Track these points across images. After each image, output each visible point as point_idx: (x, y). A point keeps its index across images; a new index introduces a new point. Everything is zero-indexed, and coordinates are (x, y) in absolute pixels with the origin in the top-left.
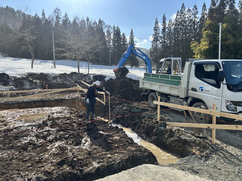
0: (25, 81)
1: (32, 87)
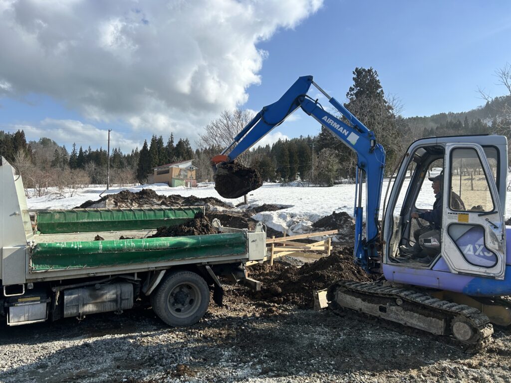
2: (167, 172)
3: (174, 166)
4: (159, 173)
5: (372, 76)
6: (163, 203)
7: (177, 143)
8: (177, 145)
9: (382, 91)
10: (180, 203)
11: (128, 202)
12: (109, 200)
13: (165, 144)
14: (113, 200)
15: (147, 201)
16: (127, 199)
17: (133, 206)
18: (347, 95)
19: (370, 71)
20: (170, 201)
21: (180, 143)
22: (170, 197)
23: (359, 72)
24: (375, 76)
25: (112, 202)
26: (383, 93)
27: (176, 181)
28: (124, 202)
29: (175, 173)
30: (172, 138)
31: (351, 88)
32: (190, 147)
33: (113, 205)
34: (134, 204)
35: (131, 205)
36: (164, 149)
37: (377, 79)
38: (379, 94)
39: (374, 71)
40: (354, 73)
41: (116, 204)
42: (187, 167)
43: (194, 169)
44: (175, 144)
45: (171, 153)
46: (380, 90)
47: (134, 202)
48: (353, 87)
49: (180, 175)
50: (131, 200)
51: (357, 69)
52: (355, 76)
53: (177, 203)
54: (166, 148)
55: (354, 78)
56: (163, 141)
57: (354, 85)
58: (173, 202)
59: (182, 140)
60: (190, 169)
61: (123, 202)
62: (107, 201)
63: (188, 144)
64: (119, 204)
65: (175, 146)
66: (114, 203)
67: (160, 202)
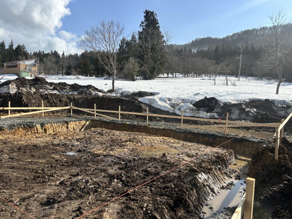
0: (234, 108)
1: (240, 117)
2: (16, 66)
3: (21, 62)
4: (8, 67)
5: (153, 16)
6: (54, 89)
7: (16, 47)
8: (16, 48)
9: (159, 26)
10: (68, 89)
11: (27, 87)
12: (12, 85)
13: (7, 47)
14: (15, 85)
15: (42, 87)
16: (26, 84)
17: (32, 90)
18: (140, 26)
19: (153, 13)
20: (59, 87)
21: (19, 47)
22: (59, 84)
23: (147, 12)
24: (156, 16)
25: (14, 86)
26: (159, 27)
27: (23, 73)
28: (25, 87)
29: (22, 68)
30: (12, 43)
31: (142, 22)
32: (26, 51)
33: (16, 89)
34: (32, 89)
35: (30, 89)
36: (6, 50)
37: (157, 18)
38: (157, 27)
39: (155, 13)
40: (144, 13)
41: (18, 88)
42: (31, 64)
43: (36, 65)
44: (14, 47)
45: (11, 53)
46: (158, 25)
47: (32, 87)
48: (143, 21)
49: (26, 69)
50: (29, 85)
51: (146, 10)
52: (145, 15)
53: (66, 89)
54: (7, 50)
55: (144, 16)
56: (5, 44)
57: (144, 20)
58: (61, 88)
59: (20, 45)
60: (34, 65)
61: (23, 87)
62: (10, 85)
63: (24, 48)
64: (21, 88)
65: (15, 49)
66: (16, 88)
67: (52, 88)
